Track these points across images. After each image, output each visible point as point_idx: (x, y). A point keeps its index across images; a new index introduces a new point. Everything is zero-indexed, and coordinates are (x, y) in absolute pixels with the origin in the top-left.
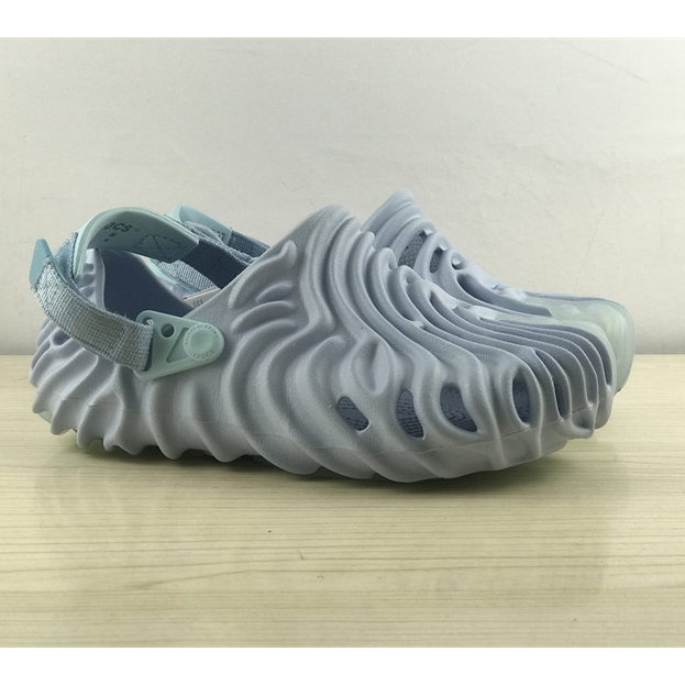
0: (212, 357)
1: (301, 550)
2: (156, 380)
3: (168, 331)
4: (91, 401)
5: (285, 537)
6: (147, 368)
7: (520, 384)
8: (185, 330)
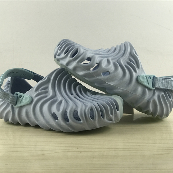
1: (78, 147)
2: (18, 107)
3: (21, 96)
4: (6, 112)
5: (75, 144)
6: (16, 105)
8: (24, 96)
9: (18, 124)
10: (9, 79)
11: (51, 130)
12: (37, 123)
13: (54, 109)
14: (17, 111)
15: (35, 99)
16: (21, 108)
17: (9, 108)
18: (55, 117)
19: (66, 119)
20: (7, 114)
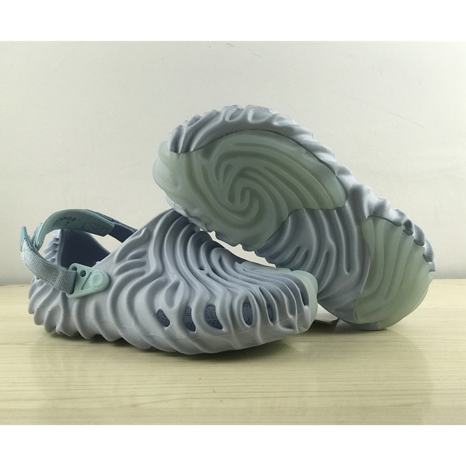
0: (101, 288)
1: (215, 388)
2: (78, 298)
3: (83, 273)
4: (49, 309)
5: (207, 381)
6: (72, 293)
7: (247, 304)
8: (91, 273)
9: (76, 337)
10: (57, 233)
11: (152, 349)
12: (122, 335)
13: (161, 302)
14: (74, 306)
15: (117, 280)
16: (84, 299)
17: (58, 301)
18: (162, 319)
19: (188, 325)
20: (53, 314)
